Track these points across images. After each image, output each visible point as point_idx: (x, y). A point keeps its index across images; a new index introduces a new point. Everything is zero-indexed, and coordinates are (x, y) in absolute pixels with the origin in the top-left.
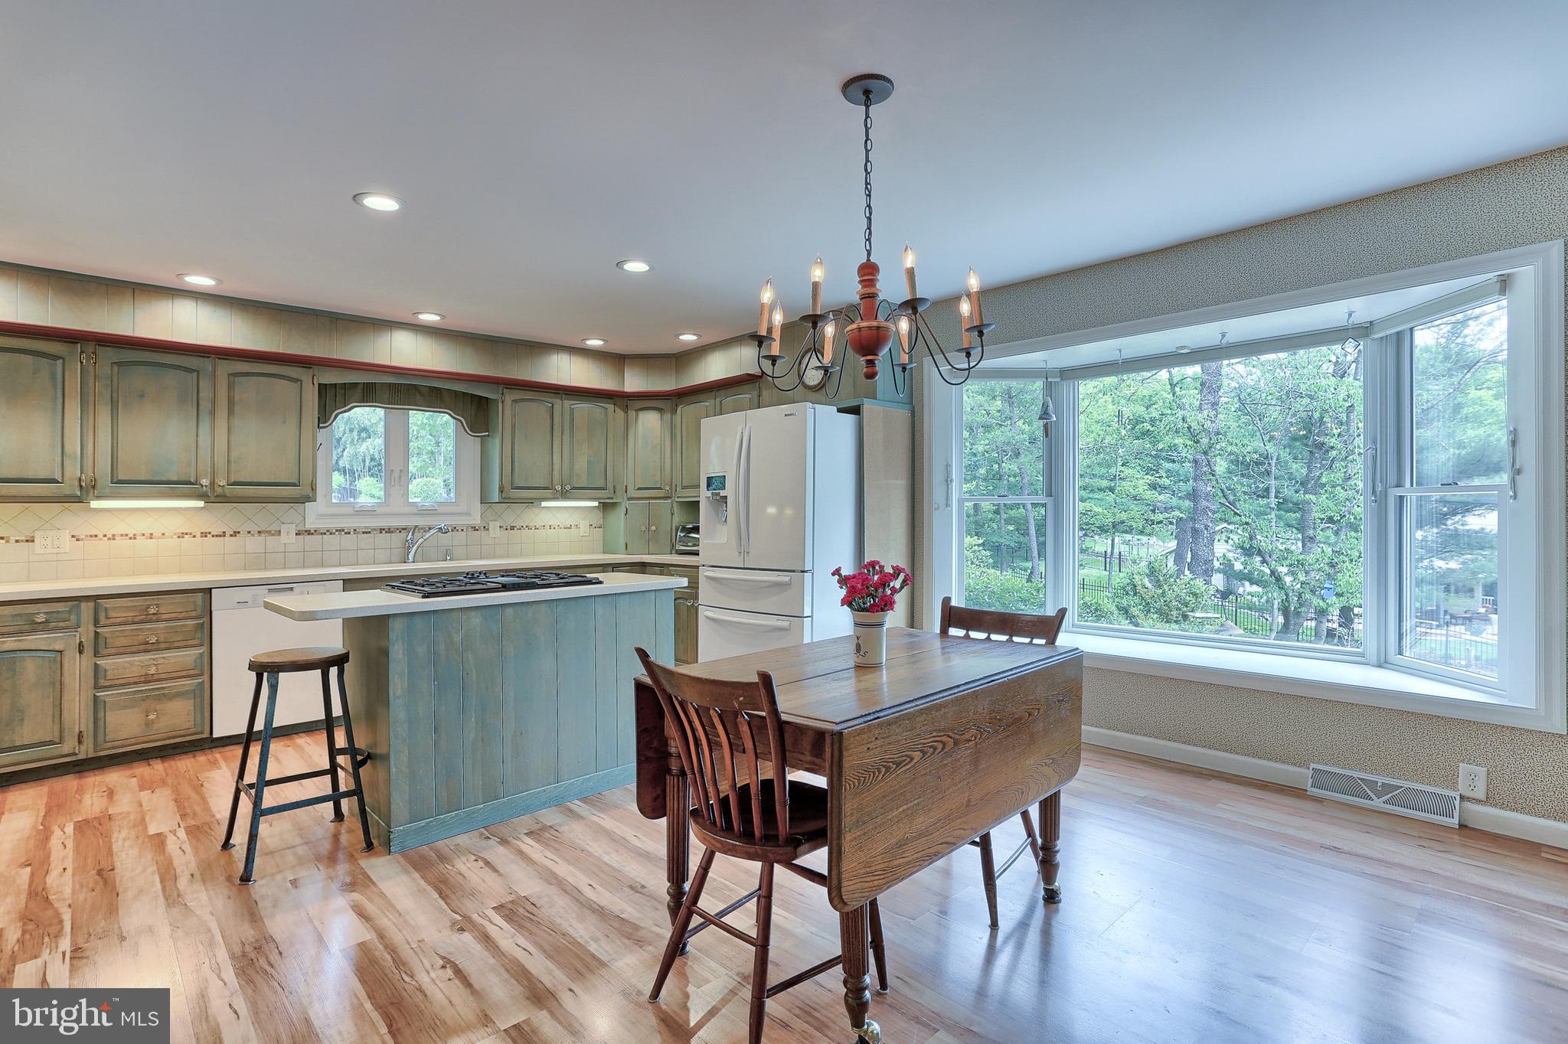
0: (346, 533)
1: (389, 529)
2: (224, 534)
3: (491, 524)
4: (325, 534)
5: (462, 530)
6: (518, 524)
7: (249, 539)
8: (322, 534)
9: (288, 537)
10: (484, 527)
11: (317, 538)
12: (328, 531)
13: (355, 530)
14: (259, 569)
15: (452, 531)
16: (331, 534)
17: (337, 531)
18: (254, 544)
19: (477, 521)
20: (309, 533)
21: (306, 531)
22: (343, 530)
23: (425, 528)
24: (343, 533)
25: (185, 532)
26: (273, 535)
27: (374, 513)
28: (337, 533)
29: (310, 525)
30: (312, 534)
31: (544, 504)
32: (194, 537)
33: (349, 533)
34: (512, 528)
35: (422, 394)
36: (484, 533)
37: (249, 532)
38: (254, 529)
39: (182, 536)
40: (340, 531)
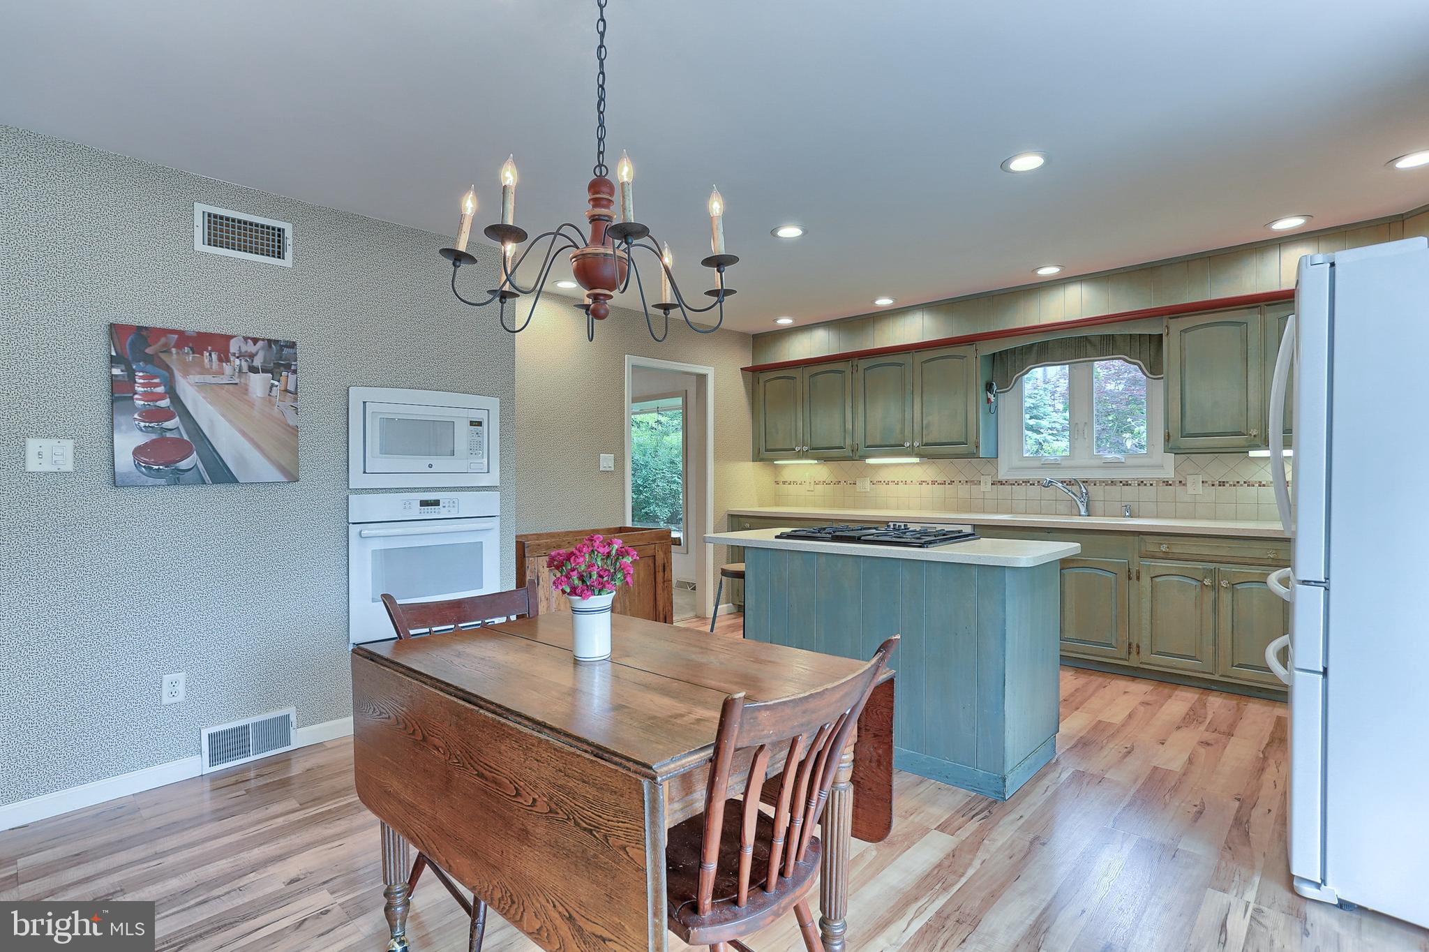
0: (1031, 485)
1: (1070, 482)
2: (944, 483)
3: (1190, 479)
4: (1014, 484)
5: (1151, 485)
6: (1232, 479)
7: (960, 486)
8: (1011, 484)
9: (986, 486)
10: (1180, 482)
11: (1008, 488)
12: (1016, 482)
13: (1039, 482)
14: (966, 512)
15: (1139, 485)
16: (1018, 485)
17: (1023, 482)
18: (963, 491)
19: (1169, 473)
20: (1001, 483)
21: (999, 482)
22: (1029, 482)
23: (1107, 481)
24: (1029, 484)
25: (923, 480)
26: (976, 484)
27: (1059, 466)
28: (1023, 484)
29: (1001, 477)
30: (1004, 484)
31: (1252, 454)
32: (928, 484)
33: (1034, 485)
34: (1222, 484)
35: (1093, 345)
36: (1179, 488)
37: (960, 482)
38: (963, 479)
39: (921, 483)
40: (1026, 482)
